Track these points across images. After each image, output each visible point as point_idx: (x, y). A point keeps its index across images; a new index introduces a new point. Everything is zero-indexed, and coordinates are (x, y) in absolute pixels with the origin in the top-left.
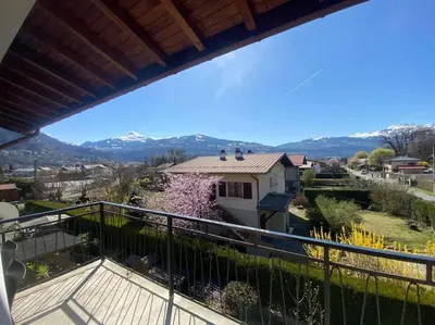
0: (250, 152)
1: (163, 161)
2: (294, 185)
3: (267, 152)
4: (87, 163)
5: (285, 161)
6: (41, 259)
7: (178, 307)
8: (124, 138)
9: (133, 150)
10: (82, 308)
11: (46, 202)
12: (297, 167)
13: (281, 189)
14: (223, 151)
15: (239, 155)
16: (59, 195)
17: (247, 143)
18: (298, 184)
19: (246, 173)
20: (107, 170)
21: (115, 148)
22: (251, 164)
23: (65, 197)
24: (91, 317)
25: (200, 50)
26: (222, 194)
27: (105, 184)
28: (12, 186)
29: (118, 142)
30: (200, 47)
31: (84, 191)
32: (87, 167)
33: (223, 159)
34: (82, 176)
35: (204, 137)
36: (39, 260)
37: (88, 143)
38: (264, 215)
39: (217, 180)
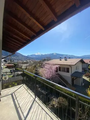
0: (70, 58)
1: (45, 60)
2: (86, 69)
3: (76, 58)
4: (28, 60)
5: (82, 61)
6: (16, 81)
7: (36, 101)
8: (36, 54)
9: (38, 57)
10: (15, 96)
11: (19, 69)
12: (87, 63)
13: (80, 70)
14: (61, 58)
15: (66, 59)
16: (22, 67)
17: (69, 55)
18: (87, 69)
19: (67, 65)
20: (32, 62)
21: (34, 57)
22: (70, 62)
23: (23, 68)
24: (16, 98)
25: (43, 30)
26: (60, 70)
27: (31, 65)
28: (13, 65)
29: (35, 55)
30: (43, 29)
31: (27, 67)
32: (28, 61)
33: (61, 60)
34: (26, 63)
35: (56, 54)
36: (16, 82)
37: (28, 55)
38: (73, 78)
39: (58, 66)
